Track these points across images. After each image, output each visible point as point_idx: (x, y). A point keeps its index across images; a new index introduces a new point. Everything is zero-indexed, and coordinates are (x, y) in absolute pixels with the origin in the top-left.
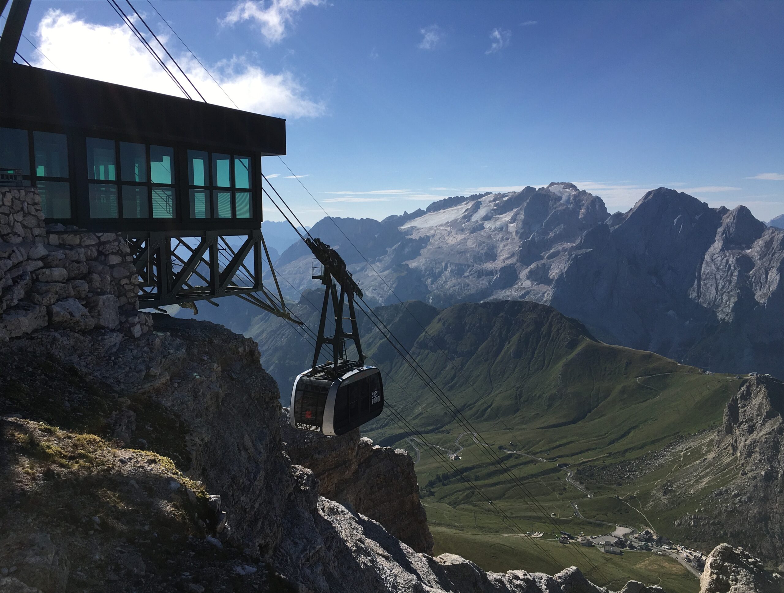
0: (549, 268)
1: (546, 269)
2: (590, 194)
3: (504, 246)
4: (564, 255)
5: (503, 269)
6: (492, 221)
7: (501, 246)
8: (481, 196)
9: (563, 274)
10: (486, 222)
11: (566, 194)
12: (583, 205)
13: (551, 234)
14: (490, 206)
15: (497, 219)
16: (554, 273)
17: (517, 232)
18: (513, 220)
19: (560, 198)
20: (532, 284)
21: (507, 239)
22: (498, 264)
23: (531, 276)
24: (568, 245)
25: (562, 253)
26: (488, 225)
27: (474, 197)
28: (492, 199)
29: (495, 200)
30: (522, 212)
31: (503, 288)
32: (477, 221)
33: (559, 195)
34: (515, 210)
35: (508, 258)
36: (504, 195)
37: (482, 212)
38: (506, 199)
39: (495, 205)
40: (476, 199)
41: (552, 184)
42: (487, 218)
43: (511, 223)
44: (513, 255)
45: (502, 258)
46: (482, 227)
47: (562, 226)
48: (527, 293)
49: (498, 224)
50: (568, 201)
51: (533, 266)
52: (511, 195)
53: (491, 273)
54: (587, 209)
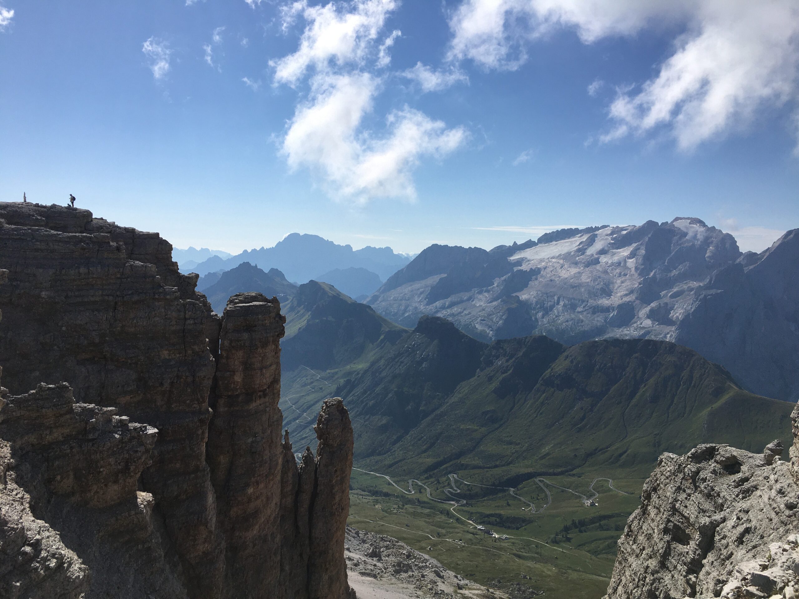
0: (672, 308)
1: (668, 308)
2: (720, 231)
3: (622, 282)
4: (689, 295)
5: (620, 307)
6: (609, 256)
7: (619, 281)
8: (597, 229)
9: (689, 314)
10: (603, 256)
11: (693, 230)
12: (712, 242)
13: (675, 272)
14: (607, 239)
15: (614, 254)
16: (678, 313)
17: (637, 269)
18: (633, 255)
19: (685, 234)
20: (653, 324)
21: (625, 275)
22: (616, 300)
23: (652, 315)
24: (695, 284)
25: (686, 293)
26: (604, 259)
27: (589, 230)
28: (609, 232)
29: (612, 234)
30: (643, 247)
31: (619, 326)
32: (592, 255)
33: (685, 230)
34: (634, 245)
35: (626, 295)
36: (623, 229)
37: (598, 245)
38: (625, 232)
39: (612, 239)
40: (592, 232)
41: (677, 219)
42: (603, 252)
43: (630, 258)
44: (632, 292)
45: (619, 294)
46: (597, 262)
47: (687, 264)
48: (648, 333)
49: (616, 259)
50: (695, 237)
51: (653, 305)
52: (630, 228)
53: (607, 310)
54: (717, 247)
